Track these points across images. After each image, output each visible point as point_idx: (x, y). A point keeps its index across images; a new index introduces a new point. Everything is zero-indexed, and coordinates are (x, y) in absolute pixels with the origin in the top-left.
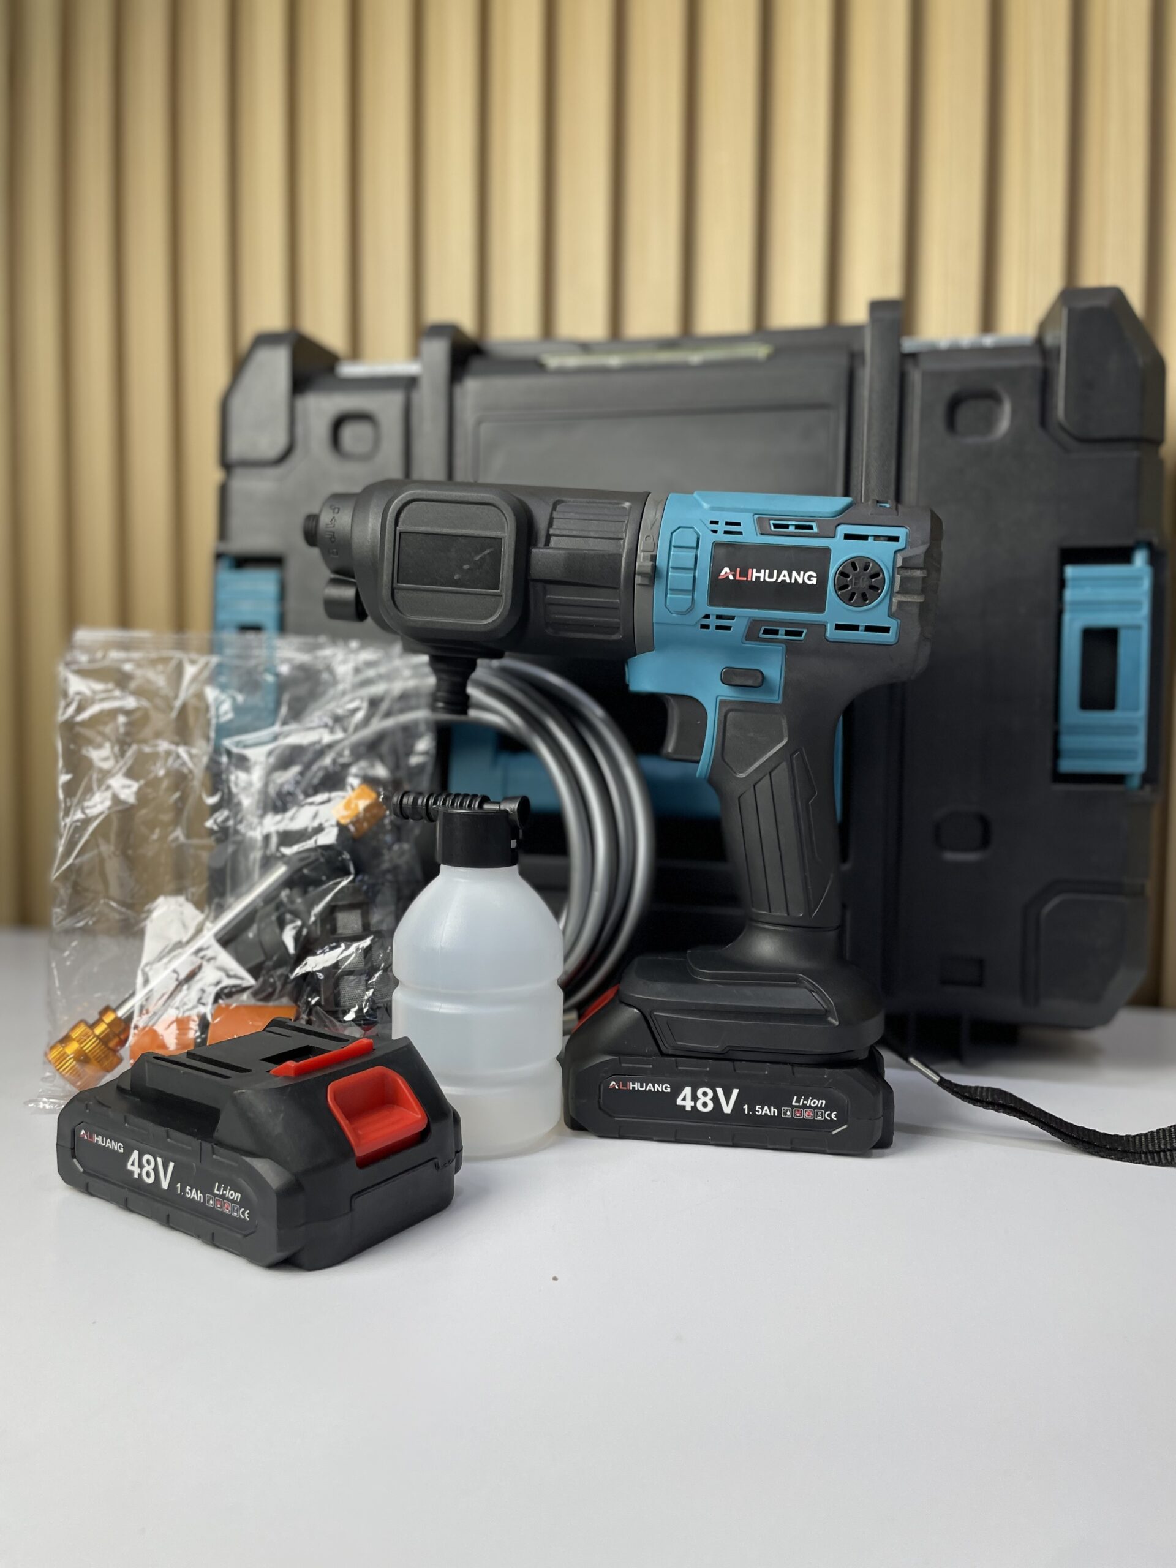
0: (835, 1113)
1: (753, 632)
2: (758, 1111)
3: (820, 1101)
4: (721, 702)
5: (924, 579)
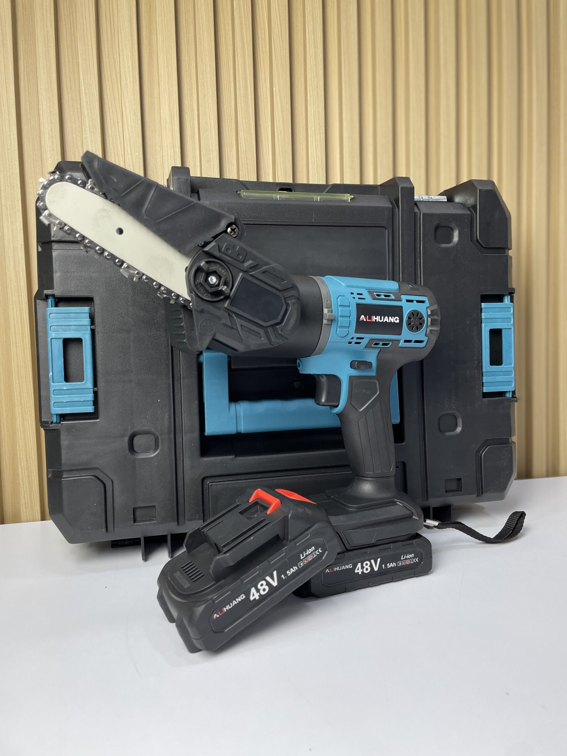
0: (417, 558)
1: (370, 344)
2: (388, 566)
3: (412, 555)
4: (349, 376)
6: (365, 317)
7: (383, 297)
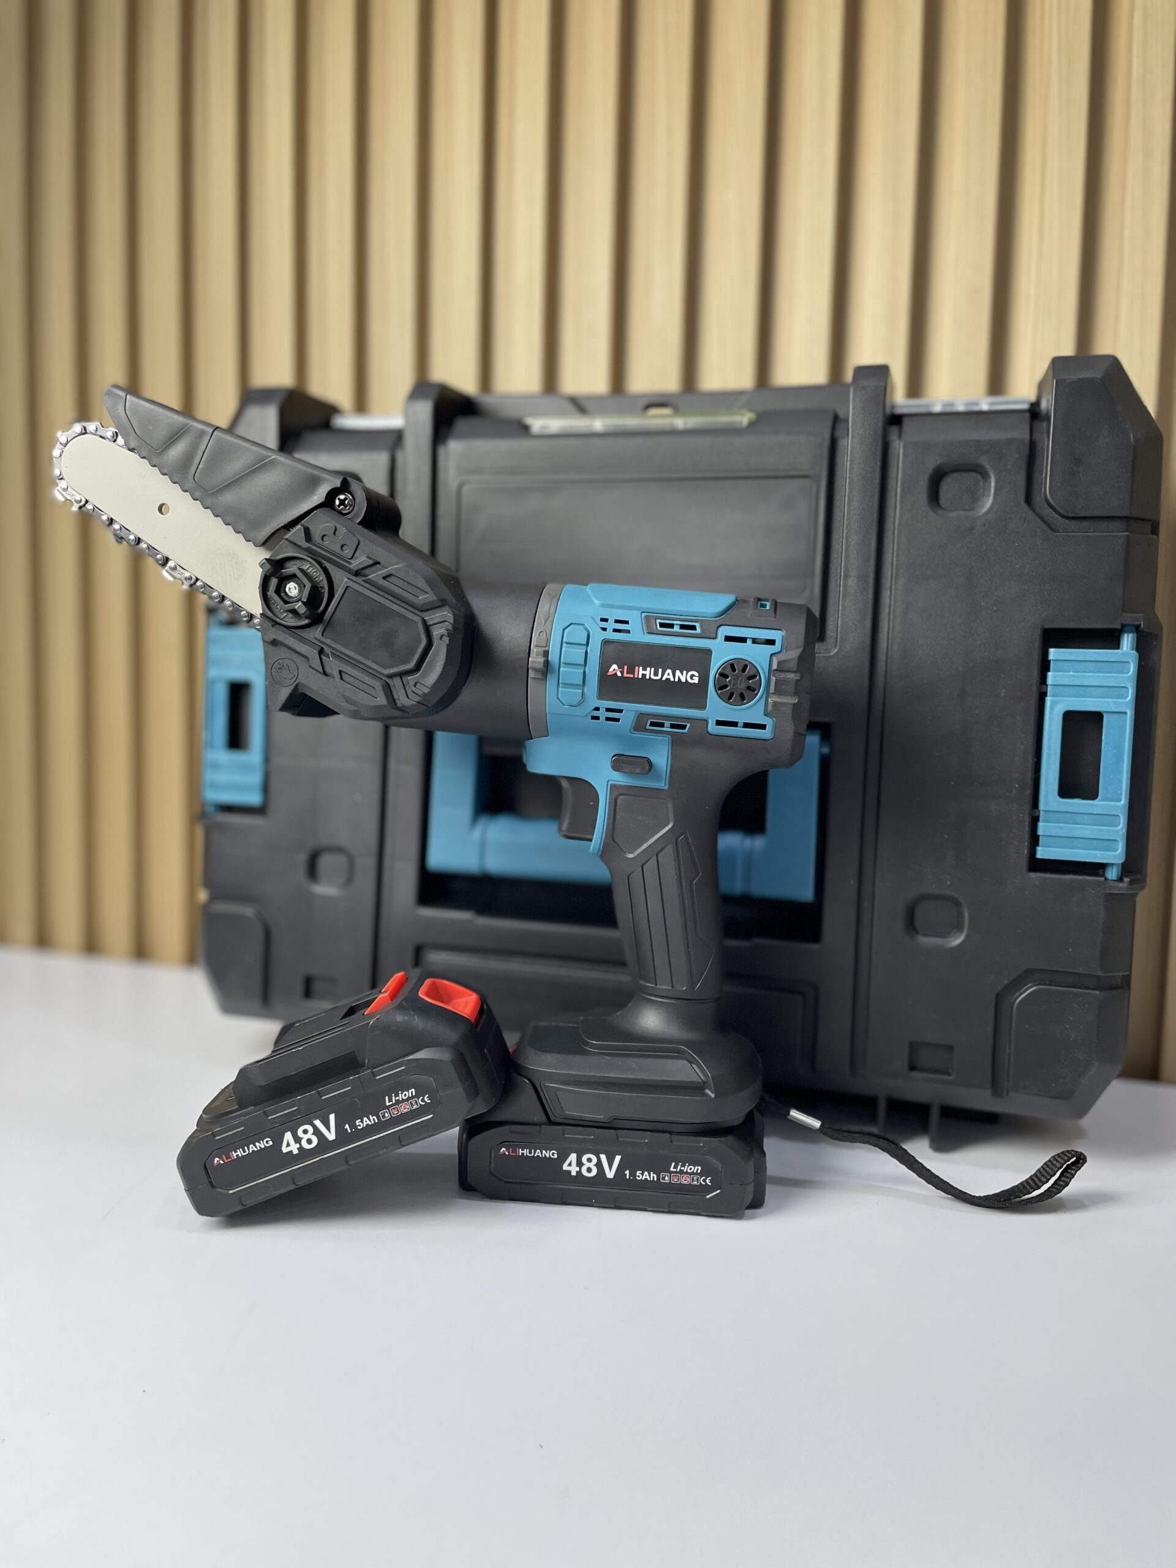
0: (710, 1178)
1: (641, 724)
2: (639, 1177)
3: (696, 1168)
4: (612, 786)
5: (797, 681)
6: (619, 668)
7: (676, 629)
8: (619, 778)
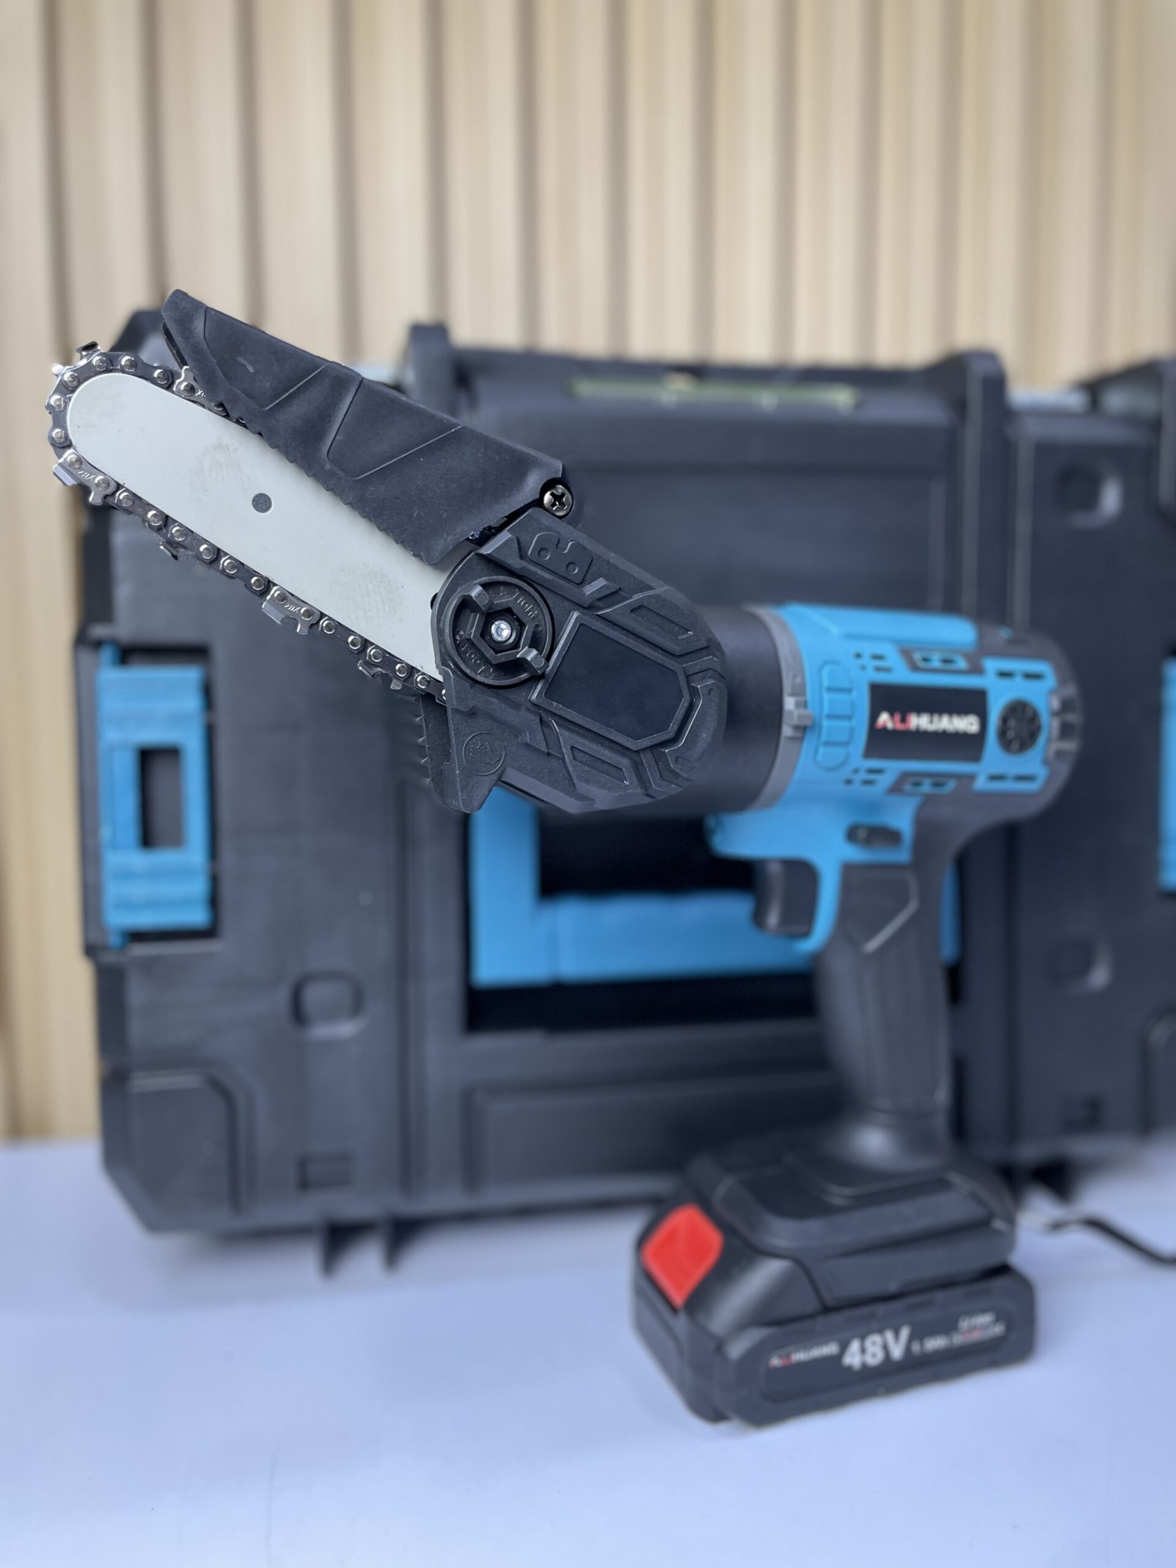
1: (899, 785)
4: (842, 862)
6: (890, 717)
7: (937, 664)
8: (854, 854)
